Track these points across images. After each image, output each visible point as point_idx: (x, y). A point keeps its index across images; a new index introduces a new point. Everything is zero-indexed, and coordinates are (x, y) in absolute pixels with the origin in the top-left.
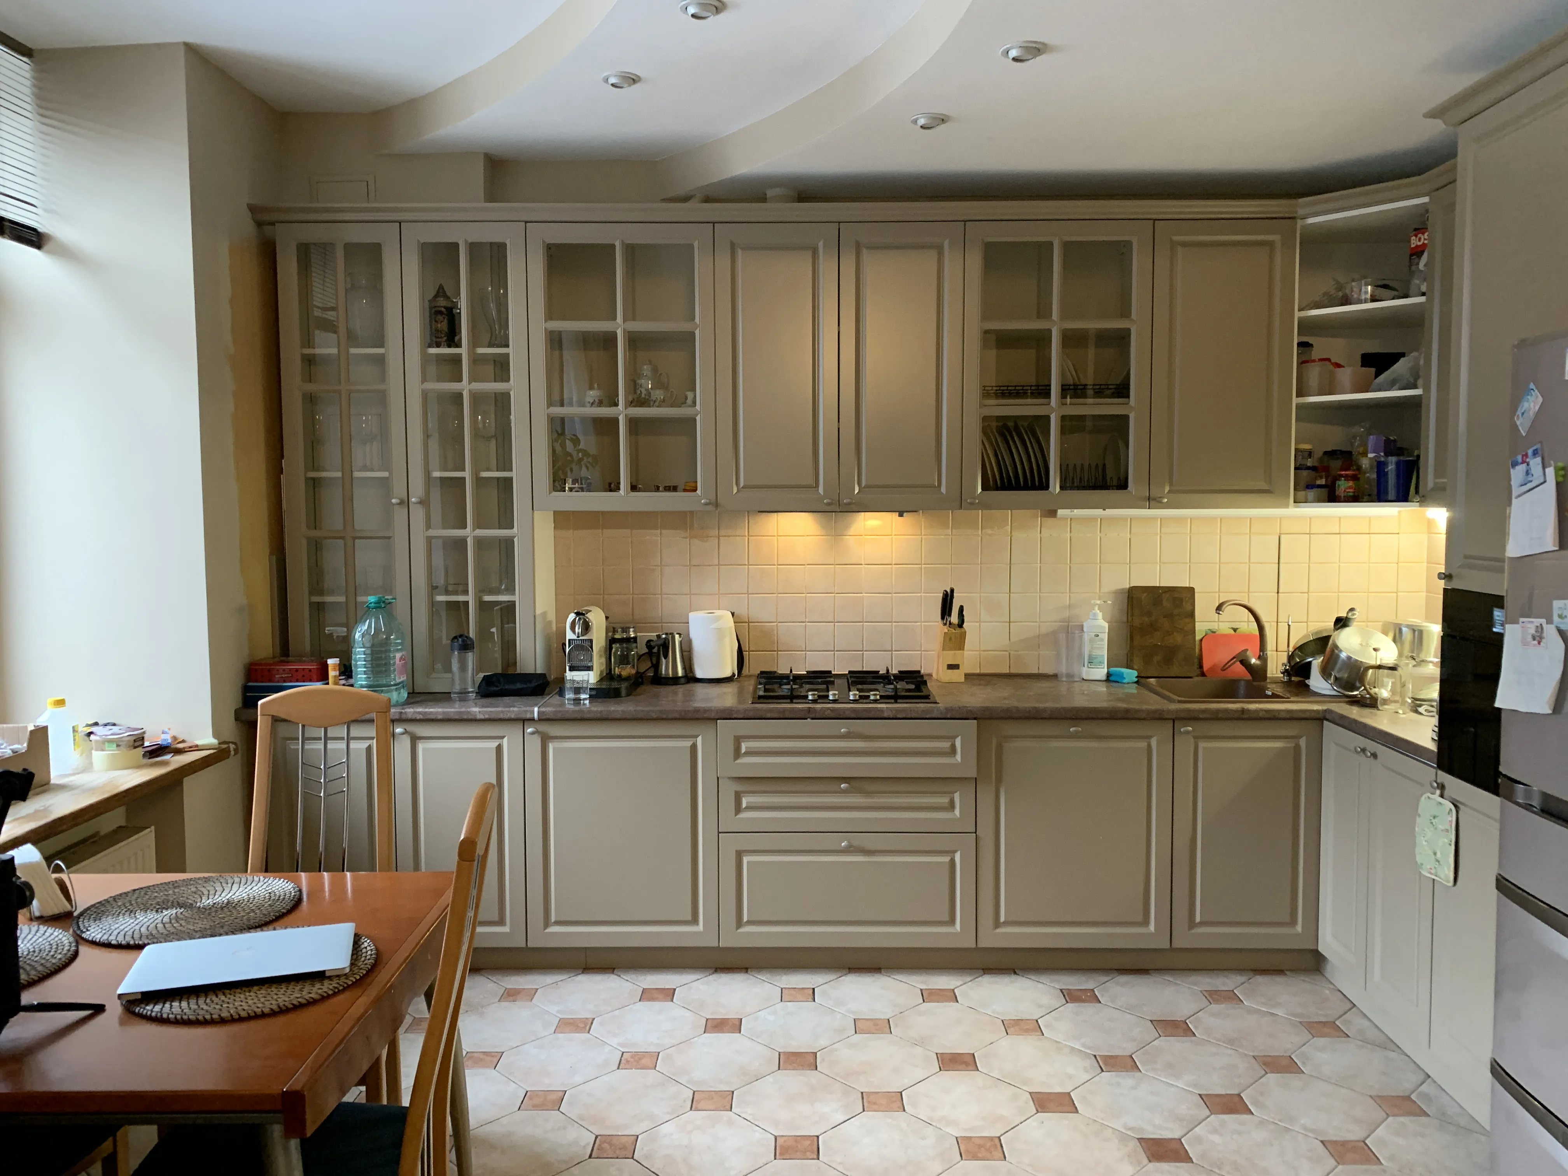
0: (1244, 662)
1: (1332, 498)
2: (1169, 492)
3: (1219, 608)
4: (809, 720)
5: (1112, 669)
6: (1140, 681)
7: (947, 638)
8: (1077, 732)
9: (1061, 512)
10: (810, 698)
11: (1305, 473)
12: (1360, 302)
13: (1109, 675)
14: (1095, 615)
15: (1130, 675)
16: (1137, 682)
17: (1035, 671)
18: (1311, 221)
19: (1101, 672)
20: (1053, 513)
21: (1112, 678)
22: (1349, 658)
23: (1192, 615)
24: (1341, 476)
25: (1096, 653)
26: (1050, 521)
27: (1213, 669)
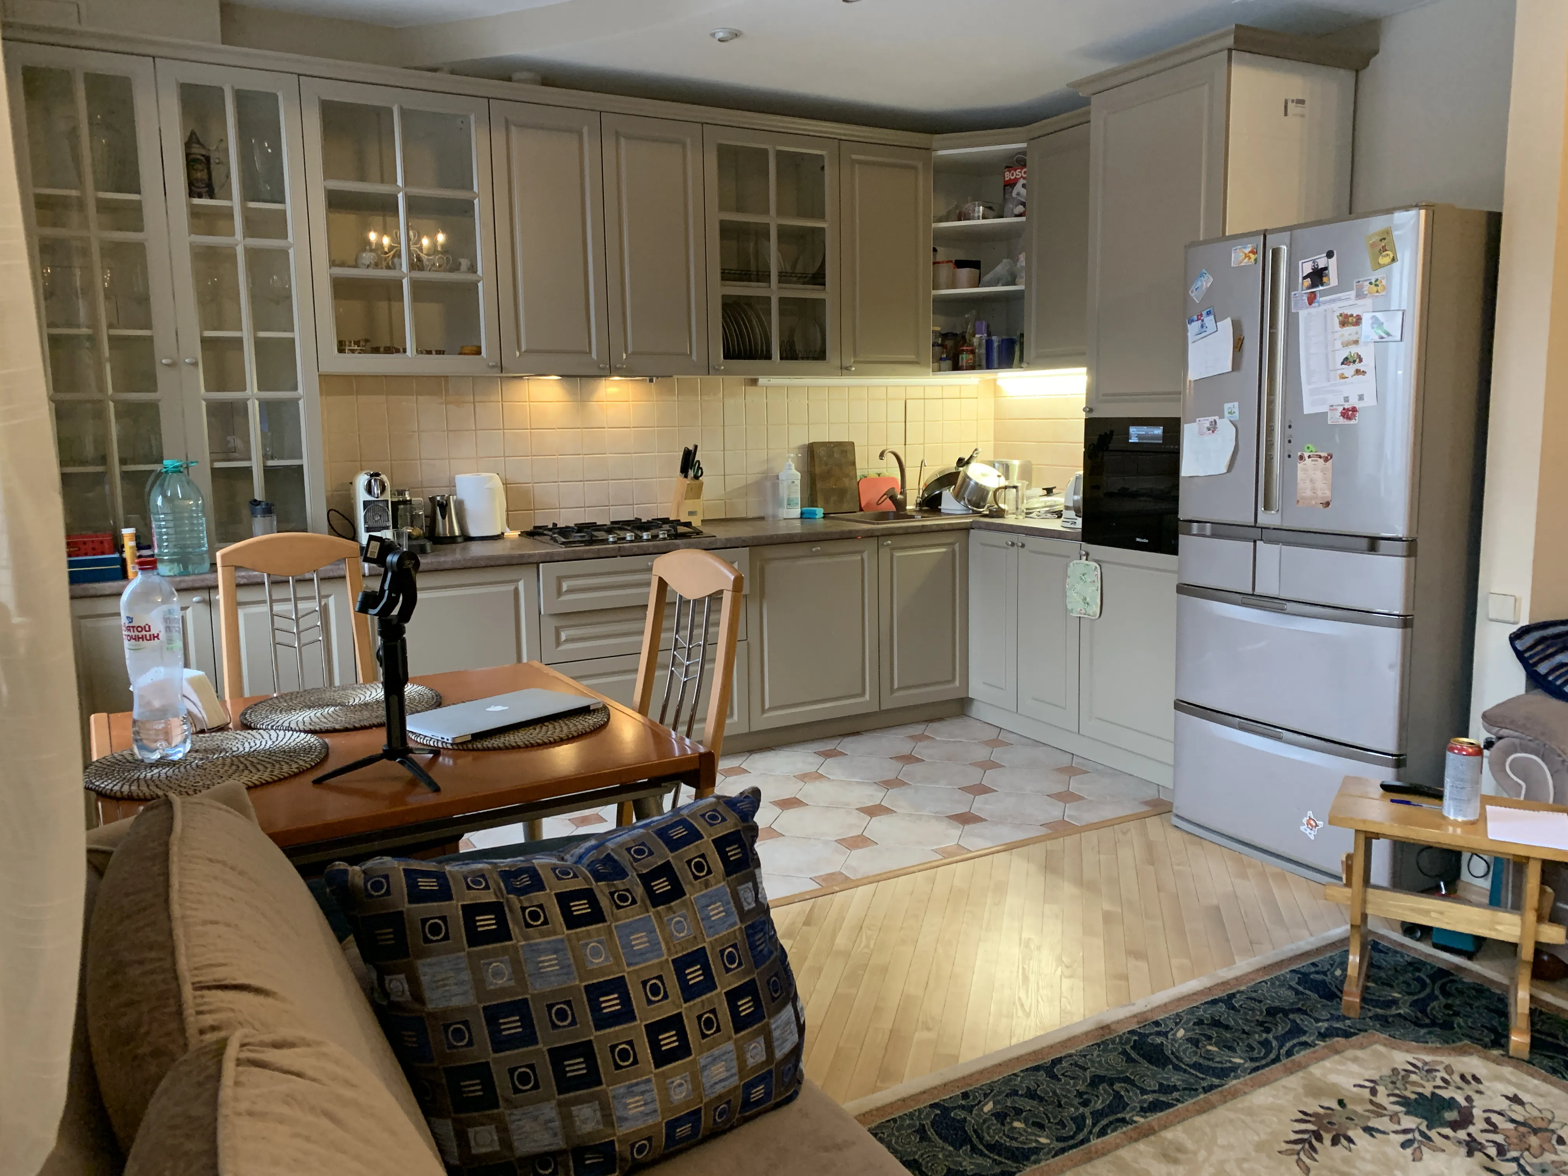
0: (893, 498)
1: (956, 367)
2: (854, 362)
3: (882, 455)
4: (619, 558)
5: (804, 509)
6: (826, 516)
7: (690, 488)
8: (817, 551)
9: (762, 381)
10: (611, 540)
11: (937, 348)
12: (973, 219)
13: (802, 513)
14: (790, 465)
15: (820, 511)
16: (824, 517)
17: (744, 515)
18: (941, 153)
19: (796, 512)
20: (754, 382)
21: (804, 516)
22: (977, 484)
23: (854, 464)
24: (963, 351)
25: (793, 496)
26: (751, 389)
27: (868, 505)
